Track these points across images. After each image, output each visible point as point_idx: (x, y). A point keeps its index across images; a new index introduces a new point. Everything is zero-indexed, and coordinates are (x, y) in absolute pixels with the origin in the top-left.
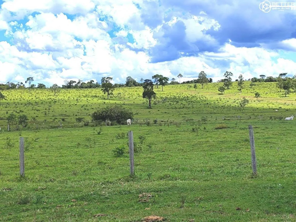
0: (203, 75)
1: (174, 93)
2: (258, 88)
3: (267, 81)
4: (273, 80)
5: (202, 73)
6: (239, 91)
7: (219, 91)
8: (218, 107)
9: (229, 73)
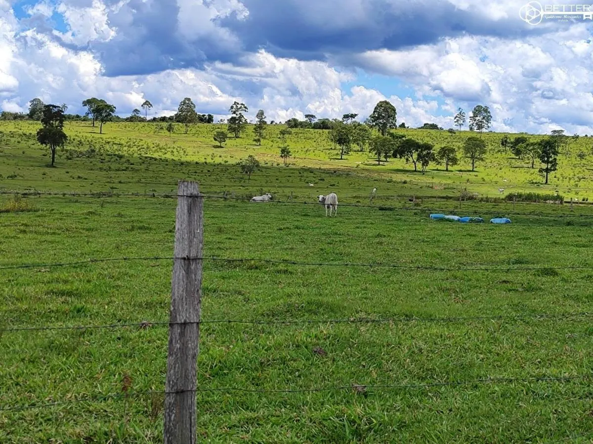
0: (188, 106)
1: (124, 138)
2: (296, 139)
3: (317, 126)
4: (329, 125)
5: (187, 102)
6: (257, 144)
7: (215, 139)
8: (199, 173)
9: (239, 106)
